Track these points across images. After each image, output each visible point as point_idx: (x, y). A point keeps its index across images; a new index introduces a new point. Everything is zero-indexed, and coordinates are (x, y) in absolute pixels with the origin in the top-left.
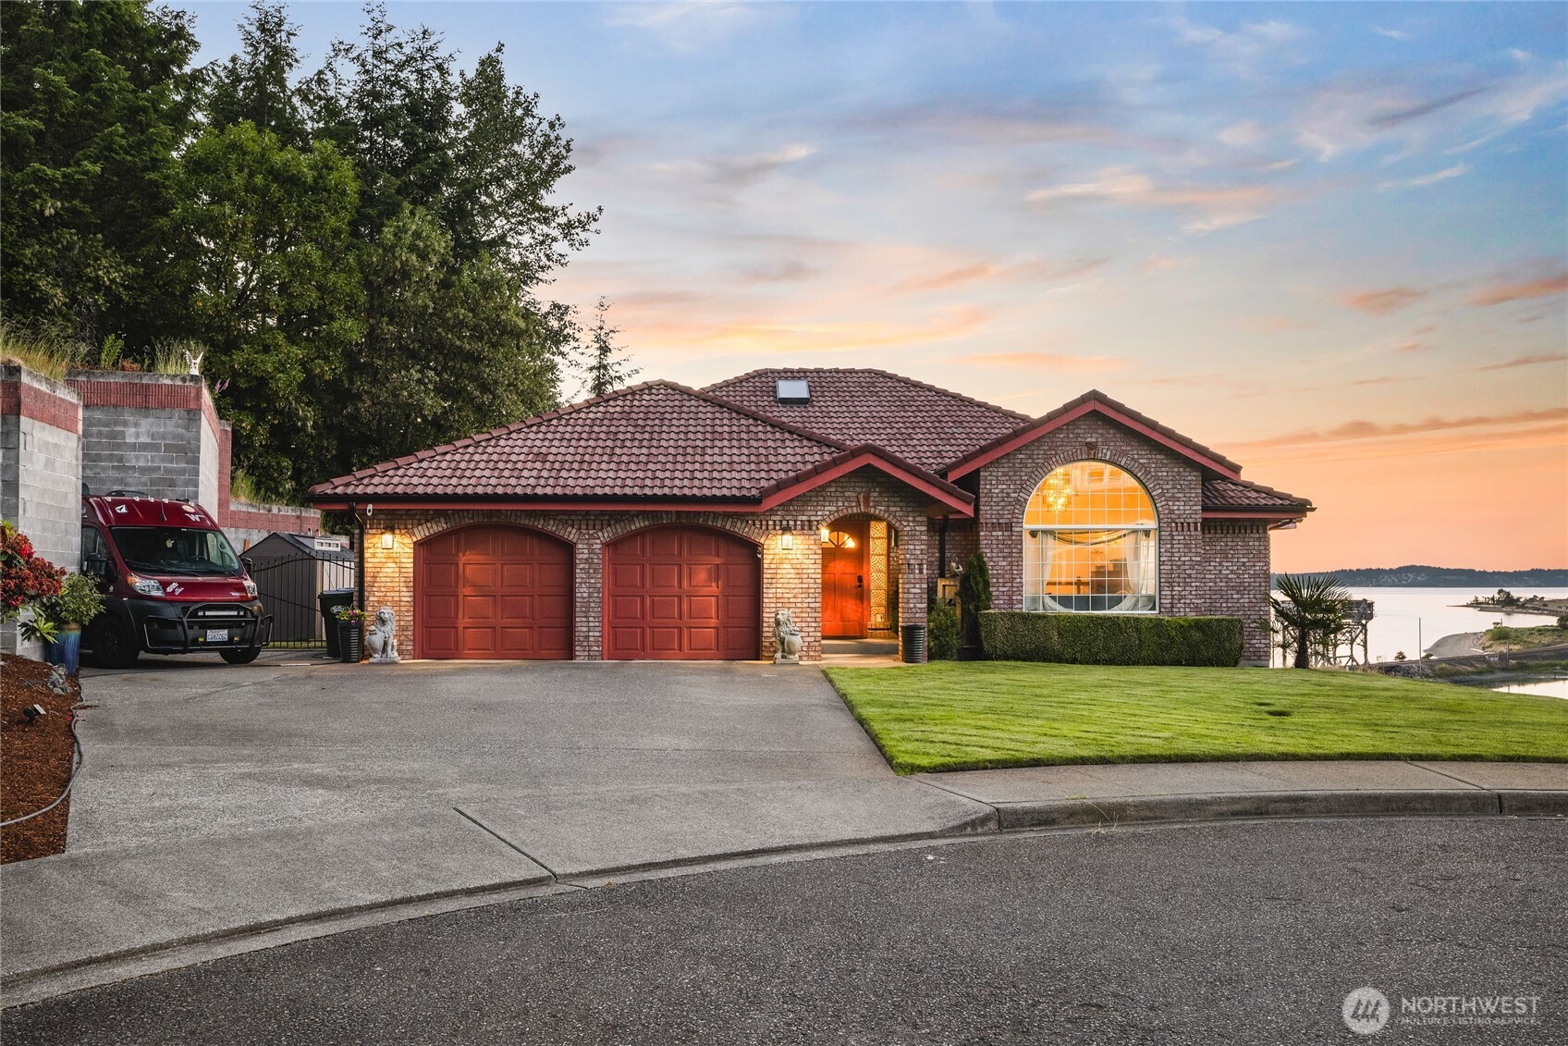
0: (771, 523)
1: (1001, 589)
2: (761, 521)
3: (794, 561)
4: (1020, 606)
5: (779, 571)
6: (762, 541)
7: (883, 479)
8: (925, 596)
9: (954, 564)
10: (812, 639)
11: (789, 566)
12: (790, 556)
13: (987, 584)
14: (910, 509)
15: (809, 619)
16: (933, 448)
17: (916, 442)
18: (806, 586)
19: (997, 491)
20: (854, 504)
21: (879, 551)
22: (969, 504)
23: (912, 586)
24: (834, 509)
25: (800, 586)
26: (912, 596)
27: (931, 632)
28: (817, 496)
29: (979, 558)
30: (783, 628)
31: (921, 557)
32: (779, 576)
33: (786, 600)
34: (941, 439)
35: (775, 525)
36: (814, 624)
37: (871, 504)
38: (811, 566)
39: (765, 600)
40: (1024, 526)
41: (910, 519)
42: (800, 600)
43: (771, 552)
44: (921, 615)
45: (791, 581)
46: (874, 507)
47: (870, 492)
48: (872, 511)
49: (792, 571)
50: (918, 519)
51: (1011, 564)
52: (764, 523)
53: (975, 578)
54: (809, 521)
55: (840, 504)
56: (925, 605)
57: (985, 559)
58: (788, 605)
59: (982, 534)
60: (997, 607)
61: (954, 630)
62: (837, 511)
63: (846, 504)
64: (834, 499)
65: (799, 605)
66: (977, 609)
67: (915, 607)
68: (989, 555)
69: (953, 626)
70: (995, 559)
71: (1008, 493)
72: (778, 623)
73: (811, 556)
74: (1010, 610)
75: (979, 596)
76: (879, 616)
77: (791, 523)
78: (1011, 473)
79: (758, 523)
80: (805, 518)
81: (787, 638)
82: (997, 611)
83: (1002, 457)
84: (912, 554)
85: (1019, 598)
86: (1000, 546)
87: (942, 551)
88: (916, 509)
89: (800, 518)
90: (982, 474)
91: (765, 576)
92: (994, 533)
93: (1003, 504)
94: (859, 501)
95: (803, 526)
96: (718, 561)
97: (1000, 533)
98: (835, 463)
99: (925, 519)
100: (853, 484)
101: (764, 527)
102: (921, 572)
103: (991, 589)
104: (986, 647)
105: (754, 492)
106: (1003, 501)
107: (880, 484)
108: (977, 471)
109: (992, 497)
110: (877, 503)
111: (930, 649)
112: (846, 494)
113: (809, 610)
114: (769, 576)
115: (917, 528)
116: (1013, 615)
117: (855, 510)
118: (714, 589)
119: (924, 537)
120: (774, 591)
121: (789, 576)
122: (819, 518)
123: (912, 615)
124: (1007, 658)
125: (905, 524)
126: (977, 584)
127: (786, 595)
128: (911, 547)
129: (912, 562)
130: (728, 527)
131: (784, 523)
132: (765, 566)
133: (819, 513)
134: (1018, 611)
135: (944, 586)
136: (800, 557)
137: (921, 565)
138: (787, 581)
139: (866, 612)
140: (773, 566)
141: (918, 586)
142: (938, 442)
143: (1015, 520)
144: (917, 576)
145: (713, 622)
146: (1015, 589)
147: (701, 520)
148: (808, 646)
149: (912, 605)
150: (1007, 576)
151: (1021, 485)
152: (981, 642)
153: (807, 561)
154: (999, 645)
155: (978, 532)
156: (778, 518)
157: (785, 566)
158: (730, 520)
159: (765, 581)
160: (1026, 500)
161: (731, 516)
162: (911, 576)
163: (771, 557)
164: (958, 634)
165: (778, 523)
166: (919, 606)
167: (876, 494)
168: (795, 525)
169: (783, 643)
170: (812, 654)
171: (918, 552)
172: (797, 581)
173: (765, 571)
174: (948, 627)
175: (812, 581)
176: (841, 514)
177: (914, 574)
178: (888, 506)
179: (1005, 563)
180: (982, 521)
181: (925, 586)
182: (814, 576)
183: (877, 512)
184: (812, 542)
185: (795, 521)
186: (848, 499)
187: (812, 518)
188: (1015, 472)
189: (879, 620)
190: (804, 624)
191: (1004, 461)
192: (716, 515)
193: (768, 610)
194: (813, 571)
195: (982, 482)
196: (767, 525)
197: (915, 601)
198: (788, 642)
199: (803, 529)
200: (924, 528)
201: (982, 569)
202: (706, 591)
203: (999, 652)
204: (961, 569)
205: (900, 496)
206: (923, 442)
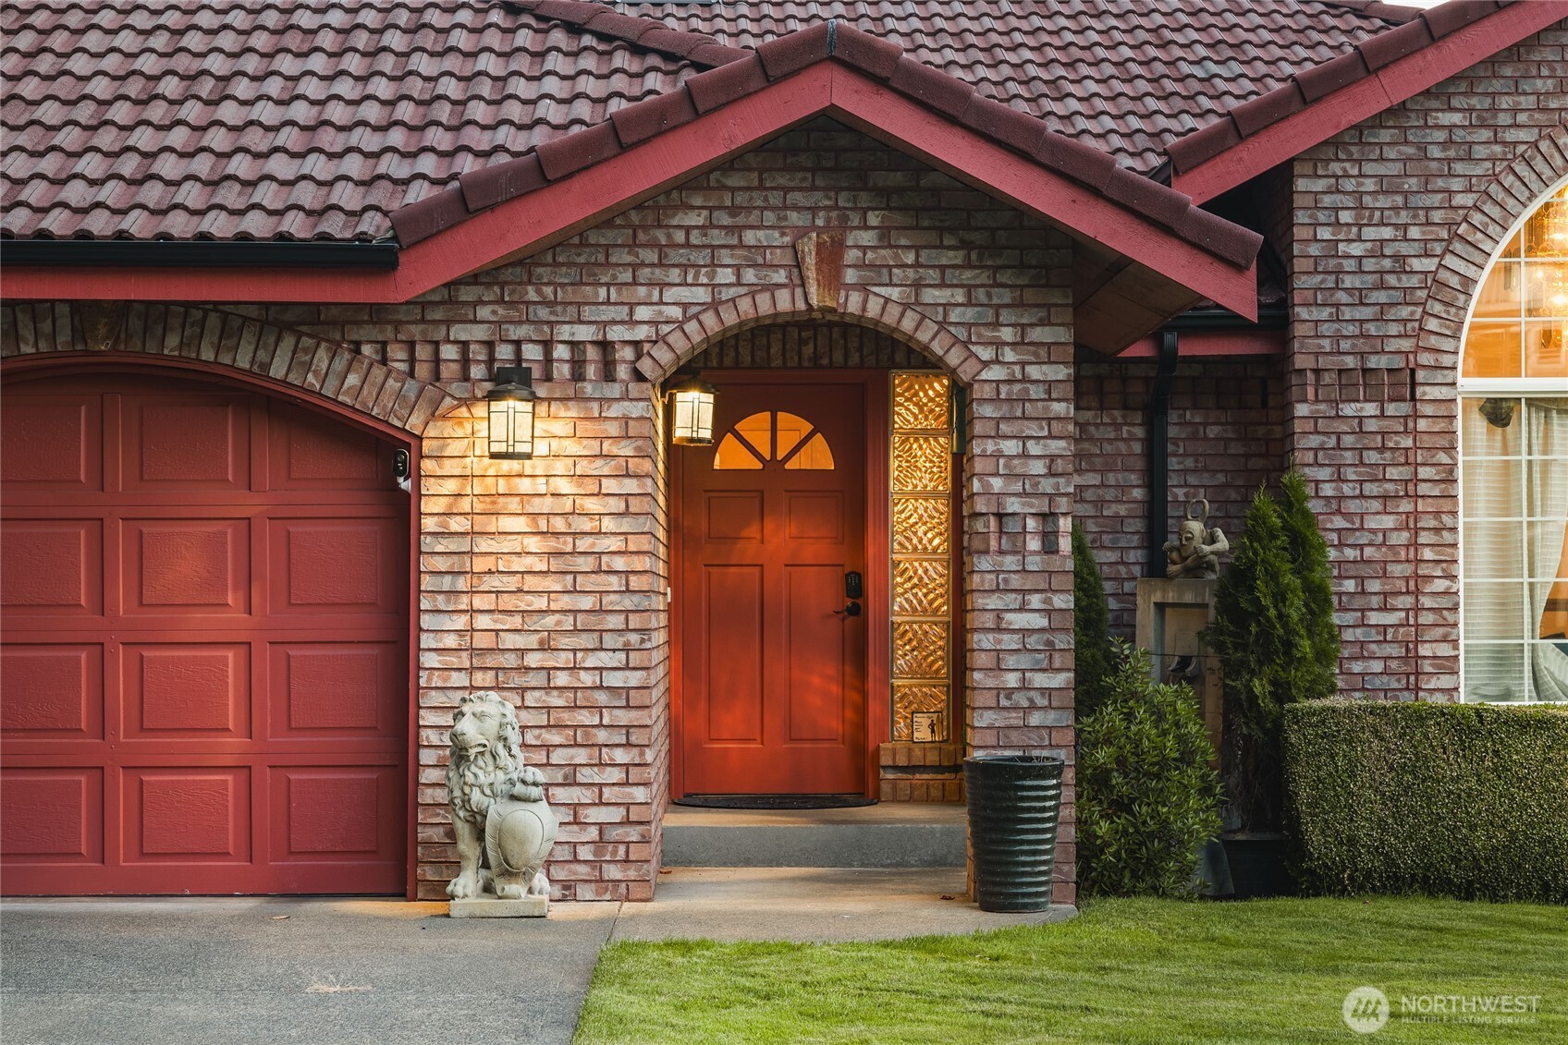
0: (449, 352)
1: (1374, 618)
2: (411, 345)
3: (546, 505)
4: (1446, 681)
5: (484, 545)
6: (415, 423)
7: (897, 178)
8: (1065, 641)
9: (1196, 527)
10: (616, 815)
11: (520, 524)
12: (525, 486)
13: (1319, 599)
14: (1006, 296)
15: (602, 736)
16: (1134, 123)
17: (1073, 105)
18: (587, 602)
19: (1356, 249)
20: (780, 276)
21: (924, 481)
22: (1239, 268)
23: (1012, 600)
24: (702, 295)
25: (565, 602)
26: (1010, 641)
27: (1093, 782)
28: (632, 245)
29: (1289, 500)
30: (481, 773)
31: (1047, 485)
32: (480, 565)
33: (510, 660)
34: (1166, 97)
35: (465, 362)
36: (621, 756)
37: (850, 276)
38: (608, 525)
39: (429, 660)
40: (1461, 380)
41: (1007, 334)
42: (563, 659)
43: (450, 467)
44: (1050, 718)
45: (531, 583)
46: (863, 287)
47: (845, 227)
48: (854, 303)
49: (533, 544)
50: (1037, 334)
51: (1411, 523)
52: (423, 352)
53: (1273, 576)
54: (605, 346)
55: (725, 276)
56: (1061, 680)
57: (1314, 506)
58: (517, 680)
59: (1301, 410)
60: (1361, 684)
61: (1192, 776)
62: (714, 305)
63: (750, 276)
64: (701, 258)
65: (562, 679)
66: (1282, 693)
67: (1024, 687)
68: (1328, 490)
69: (1186, 758)
70: (1352, 506)
71: (1397, 257)
72: (460, 754)
73: (610, 486)
74: (1407, 699)
75: (1289, 645)
76: (923, 721)
77: (532, 353)
78: (1412, 183)
79: (397, 353)
80: (584, 333)
81: (497, 811)
82: (1358, 700)
83: (1378, 121)
84: (1010, 476)
85: (1444, 650)
86: (1372, 457)
87: (1155, 478)
88: (1029, 296)
89: (565, 332)
90: (1301, 184)
91: (427, 563)
92: (1349, 409)
93: (1381, 297)
94: (799, 265)
95: (578, 365)
96: (251, 505)
97: (1371, 409)
98: (692, 107)
99: (1063, 335)
100: (775, 199)
101: (423, 371)
102: (1050, 547)
103: (1336, 619)
104: (1315, 838)
105: (372, 225)
106: (1382, 286)
107: (885, 199)
108: (1282, 176)
109: (1339, 272)
110: (875, 274)
111: (1087, 850)
112: (750, 237)
113: (602, 698)
114: (441, 564)
115: (1034, 372)
116: (1420, 717)
117: (784, 302)
118: (231, 615)
119: (1059, 408)
120: (461, 622)
121: (518, 564)
122: (642, 333)
123: (1014, 719)
124: (1396, 883)
125: (986, 354)
126: (1280, 597)
127: (510, 641)
128: (1011, 447)
129: (1013, 505)
130: (278, 370)
131: (505, 352)
132: (429, 524)
133: (643, 313)
134: (1440, 700)
135: (1161, 607)
136: (564, 486)
137: (1047, 517)
138: (512, 583)
139: (874, 708)
140: (456, 524)
141: (1035, 601)
142: (1152, 104)
143: (1425, 358)
144: (1034, 563)
145: (232, 744)
146: (1427, 618)
147: (172, 341)
148: (601, 843)
149: (1012, 680)
150: (1396, 570)
151: (1449, 225)
152: (1295, 824)
153: (592, 505)
154: (1365, 832)
155: (1287, 407)
156: (479, 332)
157: (508, 524)
158: (288, 342)
159: (427, 582)
160: (1468, 282)
161: (290, 327)
162: (1010, 562)
163: (451, 486)
164: (1206, 791)
165: (478, 353)
166: (1040, 680)
167: (867, 238)
168: (548, 360)
169: (479, 835)
170: (613, 872)
171: (1038, 468)
172: (553, 584)
173: (427, 543)
174: (1164, 764)
175: (615, 583)
176: (730, 318)
177: (1021, 551)
178: (918, 285)
179: (1389, 522)
180: (1301, 362)
181: (1064, 601)
182: (619, 563)
183: (873, 309)
184: (613, 429)
185: (547, 345)
186: (756, 257)
187: (615, 334)
188: (1428, 178)
189: (923, 734)
190: (581, 756)
191: (1385, 136)
192: (230, 320)
193: (435, 698)
194: (615, 544)
195: (1301, 217)
196: (437, 361)
197: (1024, 661)
198: (500, 831)
199: (578, 376)
200: (1062, 372)
201: (1302, 544)
202: (200, 622)
203: (1366, 862)
204: (1223, 543)
205: (965, 245)
206: (1100, 104)
